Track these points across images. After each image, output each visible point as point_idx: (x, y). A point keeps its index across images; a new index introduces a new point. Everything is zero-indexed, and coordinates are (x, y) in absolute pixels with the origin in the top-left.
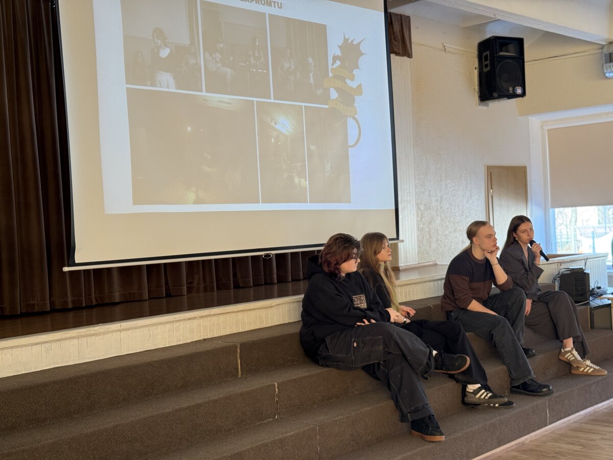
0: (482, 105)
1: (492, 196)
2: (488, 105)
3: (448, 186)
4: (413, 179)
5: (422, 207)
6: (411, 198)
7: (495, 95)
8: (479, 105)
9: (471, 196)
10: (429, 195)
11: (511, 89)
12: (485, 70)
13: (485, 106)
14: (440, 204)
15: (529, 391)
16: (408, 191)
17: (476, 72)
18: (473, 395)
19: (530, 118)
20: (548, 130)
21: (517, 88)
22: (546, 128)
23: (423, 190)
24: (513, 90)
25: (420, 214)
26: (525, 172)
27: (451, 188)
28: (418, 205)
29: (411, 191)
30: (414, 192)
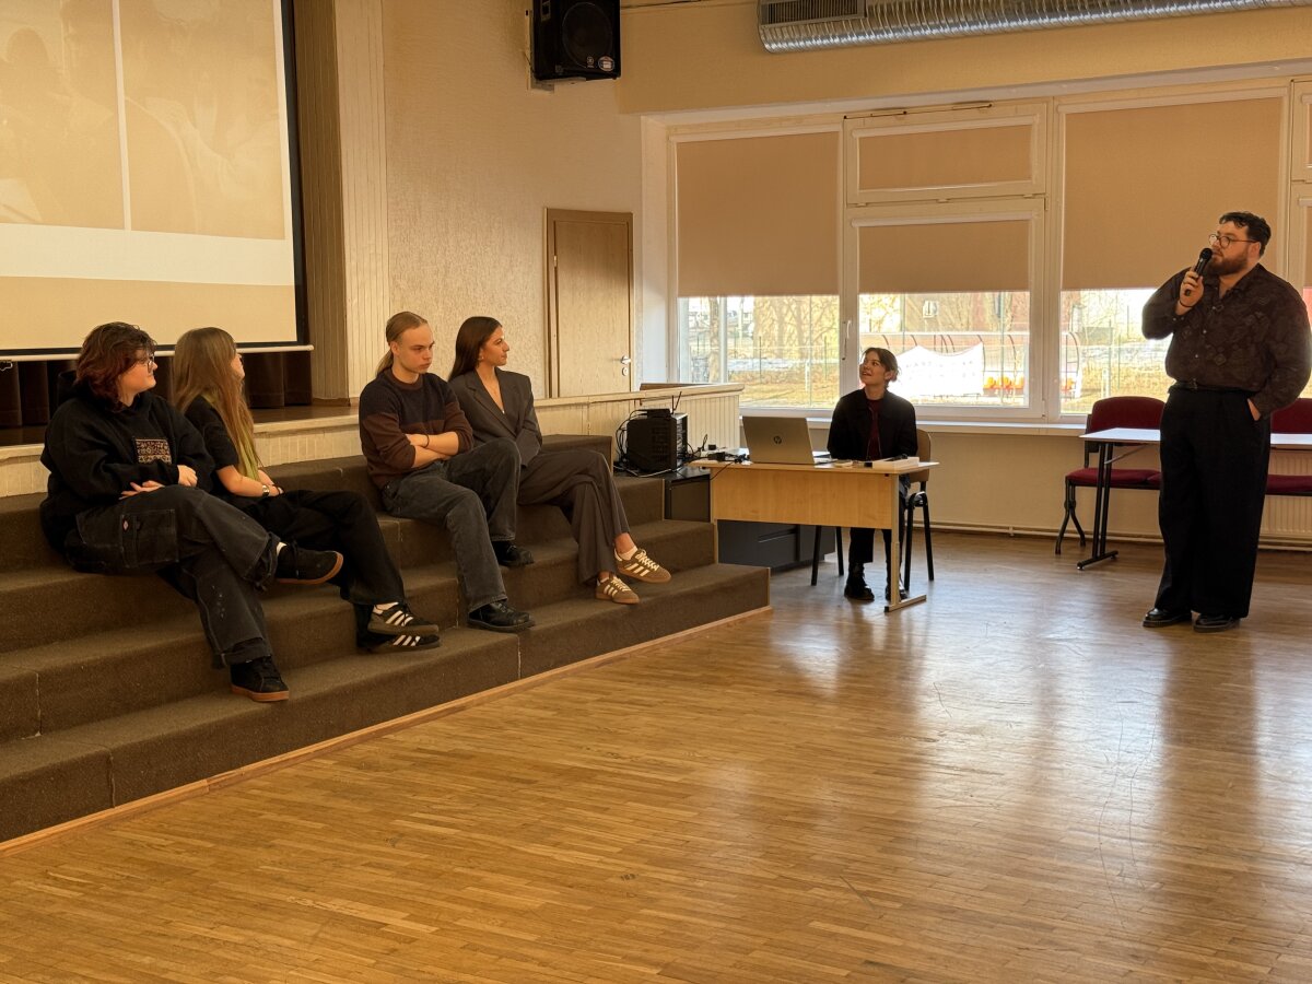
0: (539, 88)
1: (556, 268)
2: (551, 88)
3: (462, 244)
4: (385, 228)
5: (403, 284)
6: (380, 264)
7: (559, 69)
8: (533, 87)
9: (512, 266)
10: (420, 260)
11: (590, 60)
12: (545, 18)
13: (547, 90)
14: (444, 280)
15: (493, 623)
16: (372, 251)
17: (528, 20)
18: (381, 620)
19: (643, 118)
20: (679, 144)
21: (602, 58)
22: (675, 139)
23: (407, 249)
24: (596, 63)
25: (398, 298)
26: (629, 225)
27: (467, 249)
28: (394, 279)
29: (379, 251)
30: (386, 252)
